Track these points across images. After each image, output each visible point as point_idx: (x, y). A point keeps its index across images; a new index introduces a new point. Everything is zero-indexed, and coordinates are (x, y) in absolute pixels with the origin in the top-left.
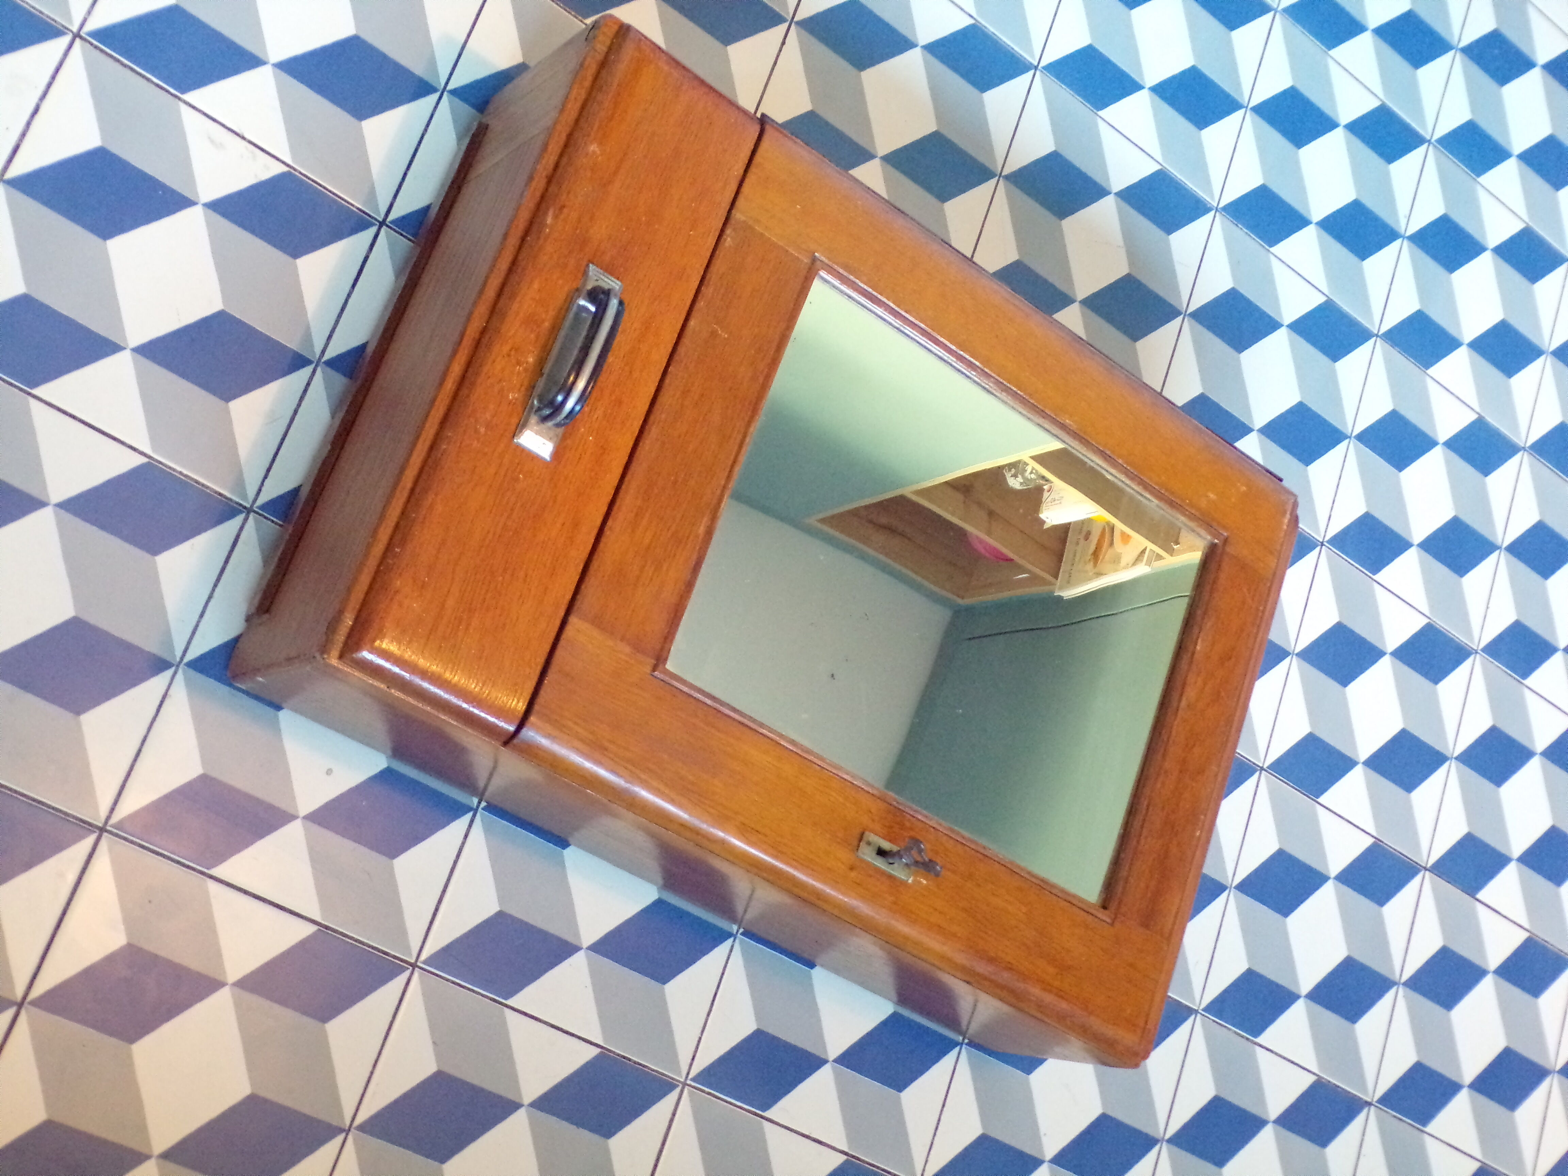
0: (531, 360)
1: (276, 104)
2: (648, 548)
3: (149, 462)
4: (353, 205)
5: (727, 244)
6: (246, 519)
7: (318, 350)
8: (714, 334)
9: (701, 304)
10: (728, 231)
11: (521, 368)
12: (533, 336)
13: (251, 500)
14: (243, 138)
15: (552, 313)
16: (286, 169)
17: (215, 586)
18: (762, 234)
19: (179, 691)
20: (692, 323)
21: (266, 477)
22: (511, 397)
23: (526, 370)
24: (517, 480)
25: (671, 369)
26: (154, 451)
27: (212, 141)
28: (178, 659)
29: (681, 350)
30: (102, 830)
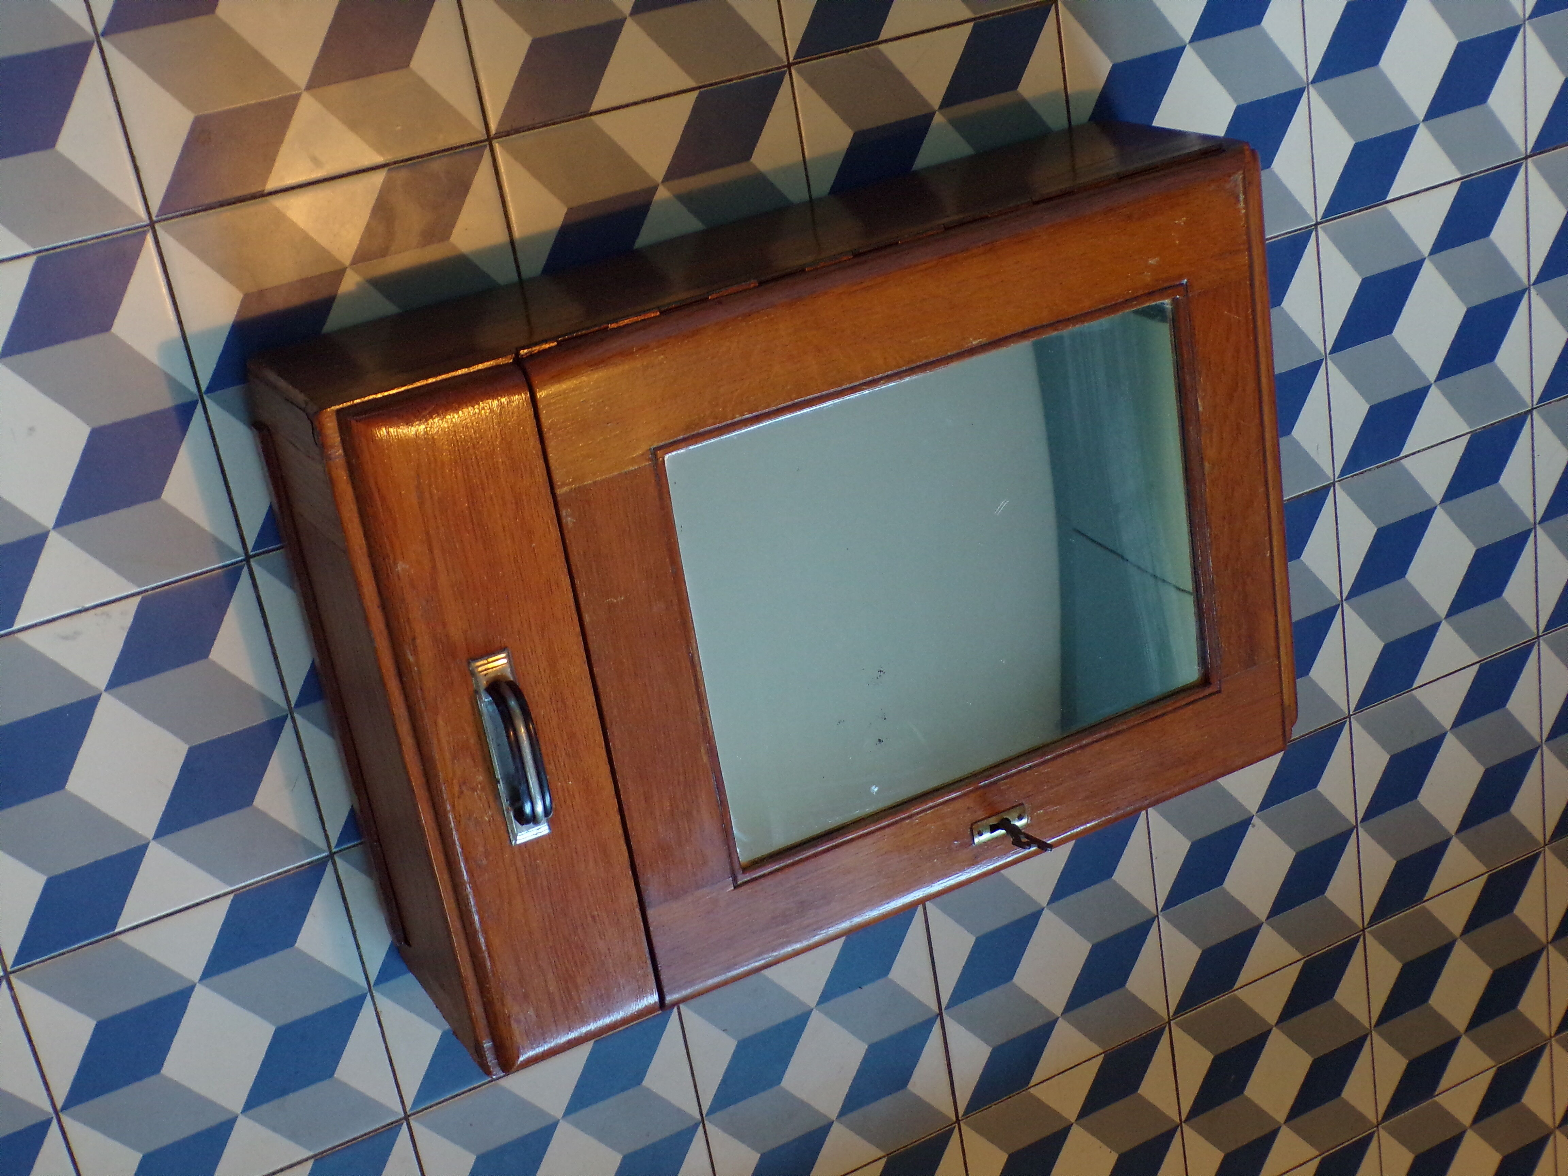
0: (480, 778)
1: (84, 556)
2: (672, 812)
3: (235, 895)
4: (213, 570)
5: (570, 525)
6: (334, 864)
7: (283, 704)
8: (611, 606)
9: (583, 596)
10: (564, 513)
11: (478, 792)
12: (469, 760)
13: (325, 847)
14: (86, 610)
15: (469, 730)
16: (138, 599)
17: (351, 922)
18: (595, 483)
19: (384, 1003)
20: (587, 618)
21: (323, 823)
22: (487, 819)
23: (483, 789)
24: (537, 866)
25: (596, 670)
26: (231, 885)
27: (66, 638)
28: (366, 986)
29: (593, 647)
30: (406, 1118)
